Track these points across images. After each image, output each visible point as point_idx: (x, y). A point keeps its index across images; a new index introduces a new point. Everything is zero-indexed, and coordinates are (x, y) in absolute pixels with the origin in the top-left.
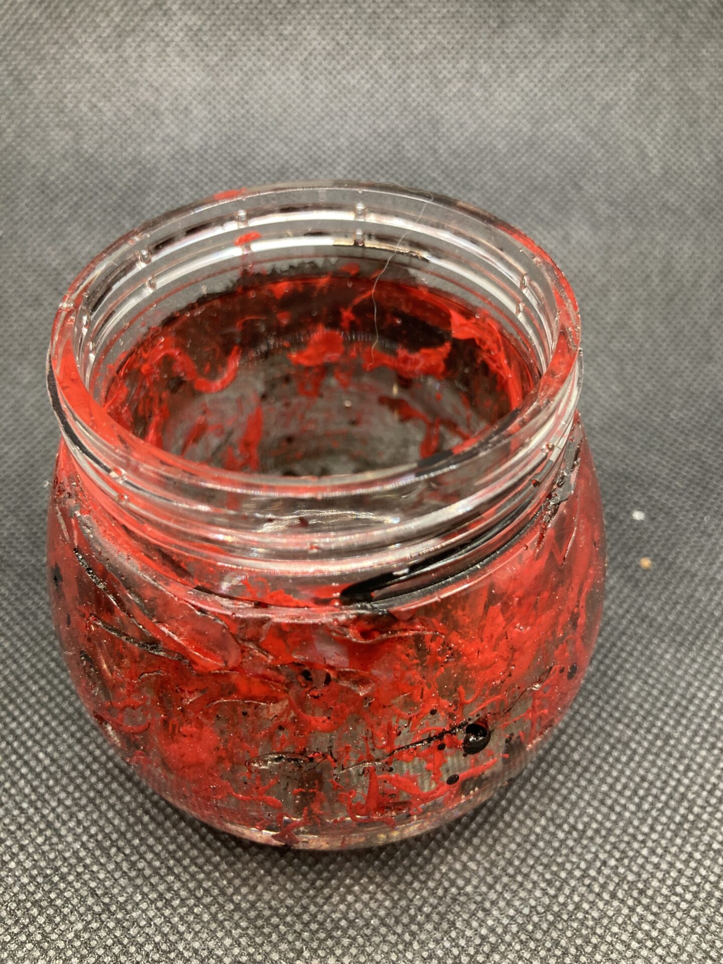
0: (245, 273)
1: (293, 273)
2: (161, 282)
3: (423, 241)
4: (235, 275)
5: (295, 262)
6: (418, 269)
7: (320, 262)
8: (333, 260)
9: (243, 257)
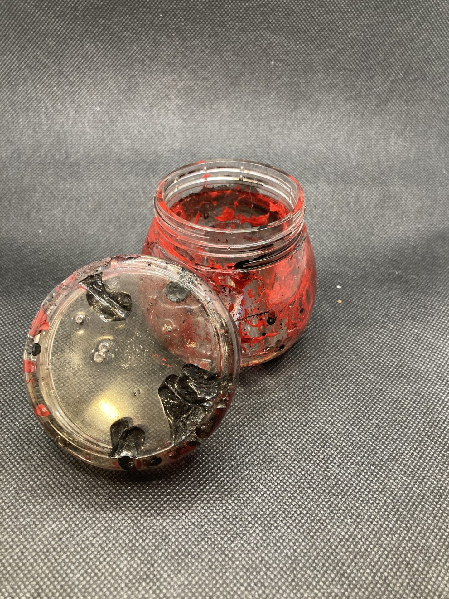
0: (204, 187)
1: (219, 189)
2: (180, 188)
3: (261, 179)
4: (201, 188)
5: (220, 185)
6: (259, 188)
7: (228, 185)
8: (232, 185)
9: (205, 182)
